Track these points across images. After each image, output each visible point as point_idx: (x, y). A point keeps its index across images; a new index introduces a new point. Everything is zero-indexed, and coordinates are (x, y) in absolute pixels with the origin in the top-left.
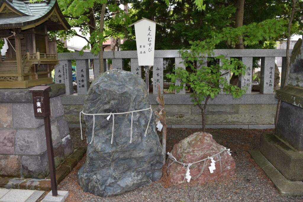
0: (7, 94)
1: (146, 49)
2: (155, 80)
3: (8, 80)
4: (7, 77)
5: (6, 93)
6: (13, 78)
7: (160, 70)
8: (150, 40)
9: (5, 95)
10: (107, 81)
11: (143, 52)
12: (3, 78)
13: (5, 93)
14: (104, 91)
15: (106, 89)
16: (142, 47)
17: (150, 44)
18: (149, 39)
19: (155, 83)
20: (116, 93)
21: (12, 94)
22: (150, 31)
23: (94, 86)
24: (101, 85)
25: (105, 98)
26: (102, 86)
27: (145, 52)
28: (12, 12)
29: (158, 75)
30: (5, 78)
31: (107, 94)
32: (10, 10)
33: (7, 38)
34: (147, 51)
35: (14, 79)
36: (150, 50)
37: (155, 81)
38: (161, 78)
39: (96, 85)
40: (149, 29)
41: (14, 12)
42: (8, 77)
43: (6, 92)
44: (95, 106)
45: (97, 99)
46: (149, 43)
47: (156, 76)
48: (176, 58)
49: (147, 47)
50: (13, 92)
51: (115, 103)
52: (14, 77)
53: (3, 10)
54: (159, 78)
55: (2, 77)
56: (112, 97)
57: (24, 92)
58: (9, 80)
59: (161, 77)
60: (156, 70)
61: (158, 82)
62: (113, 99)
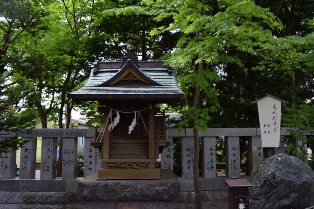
0: (140, 188)
1: (271, 129)
2: (231, 161)
3: (134, 168)
4: (131, 163)
5: (139, 186)
6: (142, 164)
7: (236, 150)
8: (275, 119)
9: (137, 190)
10: (282, 169)
11: (267, 132)
12: (127, 164)
13: (137, 187)
14: (282, 181)
15: (284, 179)
16: (266, 126)
17: (275, 124)
18: (274, 117)
19: (231, 165)
20: (296, 183)
21: (149, 188)
22: (275, 109)
23: (269, 176)
24: (277, 174)
25: (283, 191)
26: (279, 176)
27: (269, 132)
28: (138, 80)
29: (234, 155)
30: (129, 165)
31: (285, 186)
32: (135, 77)
33: (139, 112)
34: (272, 131)
35: (144, 166)
36: (275, 130)
37: (231, 163)
38: (238, 159)
39: (271, 174)
40: (274, 107)
41: (140, 80)
42: (135, 163)
43: (138, 184)
44: (269, 202)
45: (272, 193)
46: (274, 122)
47: (232, 156)
48: (252, 137)
49: (273, 126)
50: (150, 185)
51: (297, 197)
52: (144, 163)
53: (126, 76)
54: (235, 158)
55: (125, 163)
56: (292, 190)
57: (167, 185)
58: (136, 167)
59: (237, 157)
60: (232, 150)
61: (234, 164)
62: (294, 192)
